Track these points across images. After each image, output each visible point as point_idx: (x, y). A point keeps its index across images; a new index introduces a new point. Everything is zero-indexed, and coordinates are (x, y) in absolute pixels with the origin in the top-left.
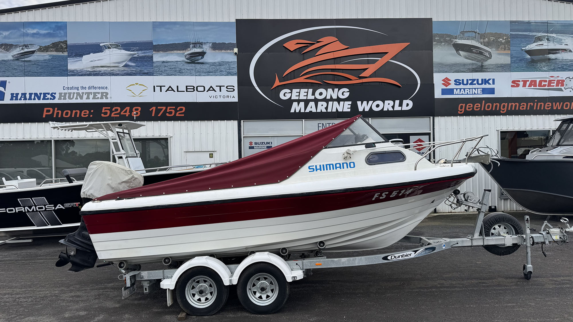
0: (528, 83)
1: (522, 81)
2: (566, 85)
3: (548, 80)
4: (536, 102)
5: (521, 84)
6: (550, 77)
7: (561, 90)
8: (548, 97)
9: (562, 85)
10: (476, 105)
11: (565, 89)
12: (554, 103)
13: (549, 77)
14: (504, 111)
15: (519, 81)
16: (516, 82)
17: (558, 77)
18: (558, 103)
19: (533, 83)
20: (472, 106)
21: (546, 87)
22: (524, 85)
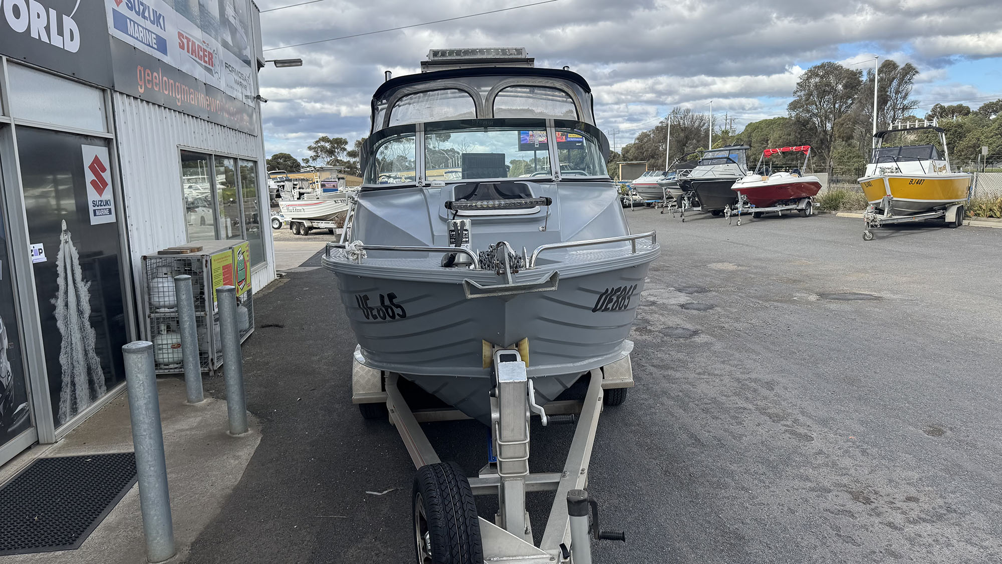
2: (215, 65)
3: (202, 47)
4: (199, 91)
6: (203, 41)
7: (212, 72)
8: (205, 84)
9: (212, 65)
10: (154, 74)
11: (215, 73)
13: (203, 43)
14: (179, 100)
15: (183, 37)
16: (181, 37)
17: (208, 44)
18: (213, 99)
19: (194, 49)
20: (151, 77)
21: (202, 62)
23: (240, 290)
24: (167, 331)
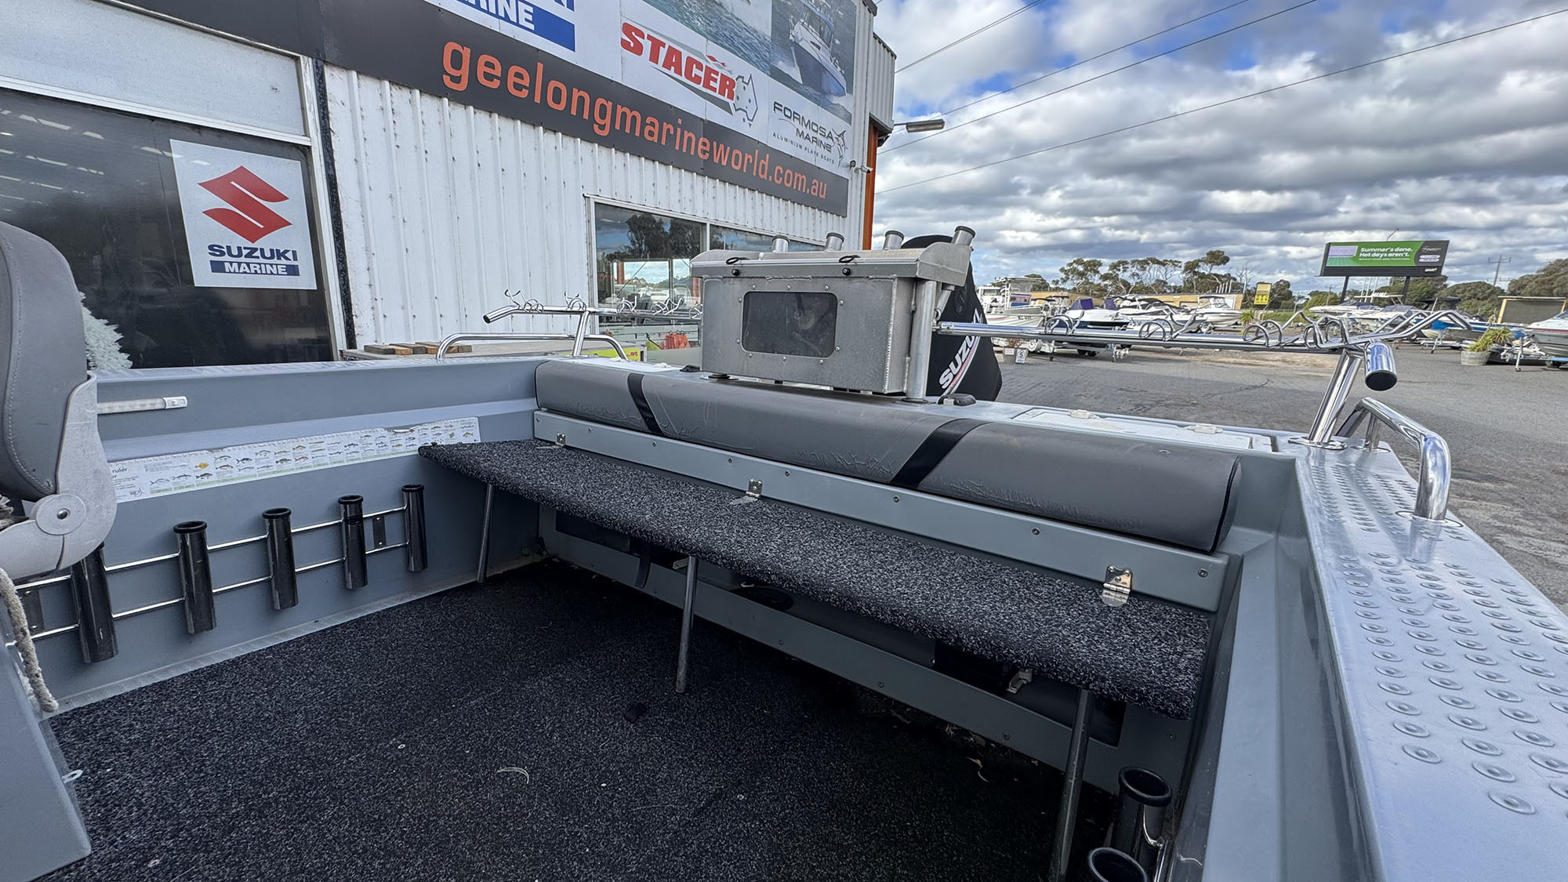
0: (663, 52)
1: (649, 37)
2: (738, 98)
3: (704, 64)
4: (680, 126)
5: (647, 45)
6: (710, 57)
7: (726, 107)
8: (701, 119)
9: (731, 96)
10: (514, 69)
11: (736, 110)
12: (715, 143)
13: (707, 58)
14: (602, 127)
15: (642, 35)
16: (633, 33)
17: (723, 64)
18: (722, 146)
19: (673, 60)
20: (498, 72)
21: (700, 87)
22: (654, 58)
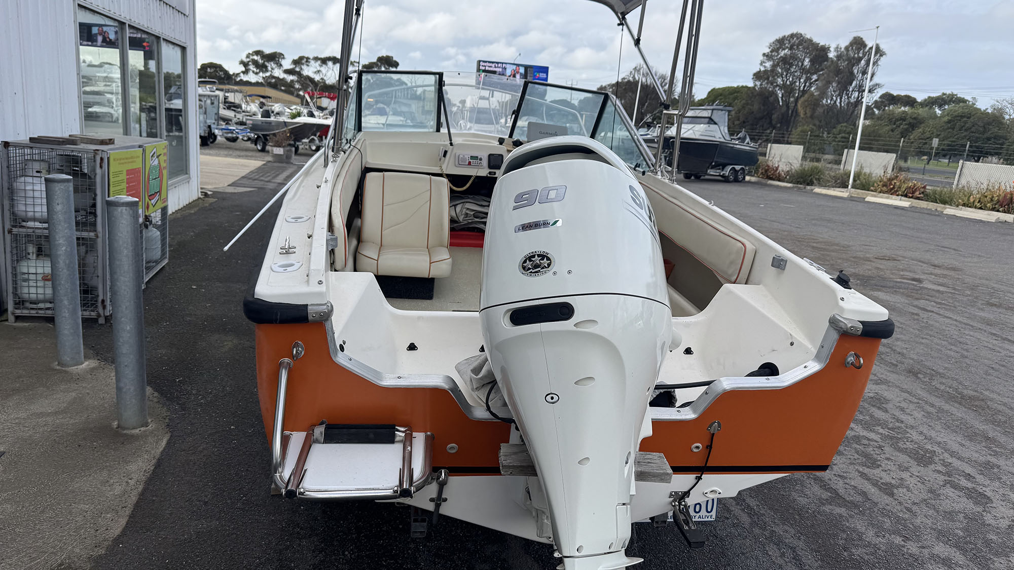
23: (151, 206)
24: (38, 255)
